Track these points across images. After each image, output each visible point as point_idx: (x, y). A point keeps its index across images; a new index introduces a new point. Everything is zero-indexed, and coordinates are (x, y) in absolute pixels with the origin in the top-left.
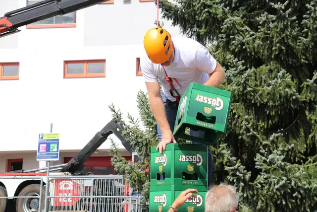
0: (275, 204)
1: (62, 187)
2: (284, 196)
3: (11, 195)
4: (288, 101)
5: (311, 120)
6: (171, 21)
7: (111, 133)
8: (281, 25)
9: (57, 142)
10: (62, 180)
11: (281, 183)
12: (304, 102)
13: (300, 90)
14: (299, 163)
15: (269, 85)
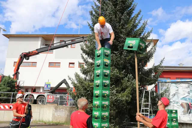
0: (113, 104)
1: (49, 97)
2: (115, 102)
3: (35, 98)
4: (117, 77)
5: (122, 82)
6: (85, 54)
7: (63, 83)
8: (116, 57)
9: (50, 85)
10: (49, 95)
11: (115, 98)
12: (121, 77)
13: (120, 74)
14: (119, 93)
15: (113, 73)
